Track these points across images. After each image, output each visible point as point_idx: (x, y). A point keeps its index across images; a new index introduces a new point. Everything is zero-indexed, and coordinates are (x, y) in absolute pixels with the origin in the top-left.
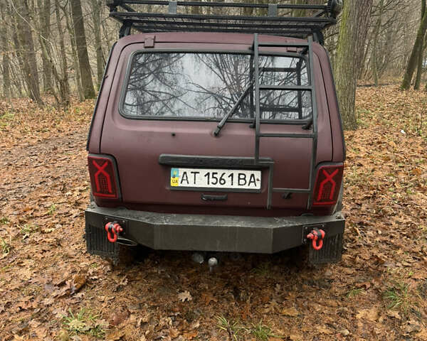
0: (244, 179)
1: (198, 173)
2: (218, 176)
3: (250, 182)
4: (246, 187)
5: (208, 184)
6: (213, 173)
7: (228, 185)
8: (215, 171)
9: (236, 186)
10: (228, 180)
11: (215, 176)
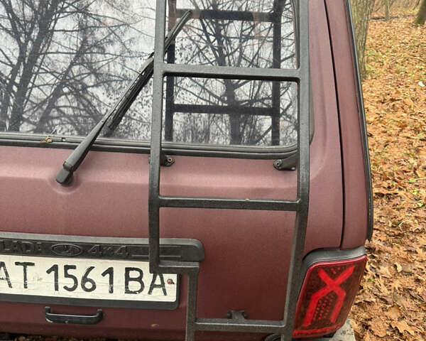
0: (139, 279)
1: (33, 264)
2: (79, 273)
3: (153, 286)
4: (143, 297)
5: (57, 289)
6: (67, 268)
7: (101, 293)
8: (70, 261)
9: (119, 295)
10: (102, 282)
11: (70, 272)
